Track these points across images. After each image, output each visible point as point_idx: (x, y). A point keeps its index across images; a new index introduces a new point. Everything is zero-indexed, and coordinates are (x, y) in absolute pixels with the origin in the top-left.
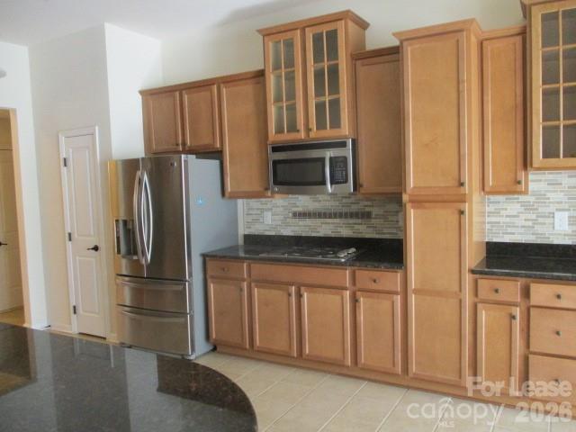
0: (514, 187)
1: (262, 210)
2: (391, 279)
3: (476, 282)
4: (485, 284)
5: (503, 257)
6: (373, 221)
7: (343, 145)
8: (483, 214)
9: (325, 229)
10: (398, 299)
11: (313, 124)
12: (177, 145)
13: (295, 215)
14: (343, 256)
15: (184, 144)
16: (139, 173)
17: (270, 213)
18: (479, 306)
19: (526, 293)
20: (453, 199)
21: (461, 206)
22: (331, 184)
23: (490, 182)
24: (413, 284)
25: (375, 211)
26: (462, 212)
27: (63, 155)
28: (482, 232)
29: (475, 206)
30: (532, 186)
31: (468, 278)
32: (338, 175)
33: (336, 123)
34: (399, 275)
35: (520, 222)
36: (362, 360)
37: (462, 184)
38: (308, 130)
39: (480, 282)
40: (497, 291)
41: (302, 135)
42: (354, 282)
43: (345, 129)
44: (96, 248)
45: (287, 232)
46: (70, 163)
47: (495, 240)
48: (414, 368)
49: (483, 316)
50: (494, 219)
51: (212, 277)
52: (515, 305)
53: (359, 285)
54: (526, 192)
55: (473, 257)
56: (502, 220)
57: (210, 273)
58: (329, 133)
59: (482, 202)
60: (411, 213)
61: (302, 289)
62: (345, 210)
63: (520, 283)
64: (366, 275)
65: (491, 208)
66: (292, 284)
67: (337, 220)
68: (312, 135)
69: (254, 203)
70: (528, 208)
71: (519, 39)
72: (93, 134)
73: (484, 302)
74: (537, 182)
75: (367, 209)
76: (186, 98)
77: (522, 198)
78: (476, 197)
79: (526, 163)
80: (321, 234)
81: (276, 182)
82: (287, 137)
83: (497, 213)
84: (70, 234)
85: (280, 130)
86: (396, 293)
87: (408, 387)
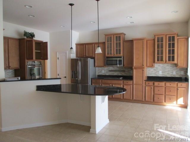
0: (152, 66)
1: (102, 70)
2: (130, 82)
3: (145, 82)
4: (147, 82)
5: (150, 79)
6: (126, 72)
7: (121, 57)
8: (147, 71)
9: (116, 74)
10: (132, 86)
11: (115, 53)
12: (84, 56)
13: (109, 71)
14: (121, 78)
15: (86, 55)
16: (78, 62)
17: (103, 70)
18: (146, 86)
19: (154, 84)
20: (142, 68)
21: (143, 69)
22: (119, 64)
23: (148, 65)
24: (134, 83)
25: (126, 70)
26: (143, 70)
27: (58, 57)
28: (147, 74)
29: (146, 70)
30: (155, 66)
31: (144, 82)
32: (120, 63)
33: (120, 53)
34: (132, 81)
35: (153, 72)
36: (125, 97)
37: (143, 65)
38: (114, 54)
39: (146, 82)
40: (149, 84)
41: (113, 55)
42: (123, 83)
43: (122, 55)
44: (65, 77)
45: (107, 74)
46: (59, 59)
47: (149, 76)
48: (134, 98)
49: (147, 88)
50: (149, 72)
51: (93, 83)
52: (152, 86)
53: (124, 83)
54: (154, 67)
55: (145, 78)
56: (150, 72)
57: (93, 82)
58: (118, 55)
59: (147, 69)
60: (134, 70)
61: (113, 85)
62: (120, 70)
63: (153, 82)
64: (125, 82)
65: (148, 70)
66: (111, 84)
67: (118, 72)
68: (115, 55)
69: (100, 68)
70: (155, 70)
71: (153, 41)
72: (66, 53)
73: (147, 86)
74: (156, 65)
75: (124, 70)
76: (87, 46)
77: (154, 68)
78: (146, 68)
79: (154, 62)
80: (115, 75)
81: (107, 64)
82: (109, 55)
83: (149, 71)
84: (58, 74)
85: (108, 54)
86: (131, 85)
87: (133, 102)
